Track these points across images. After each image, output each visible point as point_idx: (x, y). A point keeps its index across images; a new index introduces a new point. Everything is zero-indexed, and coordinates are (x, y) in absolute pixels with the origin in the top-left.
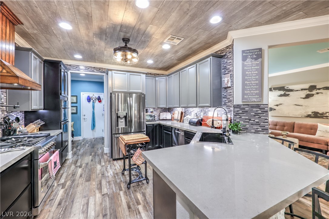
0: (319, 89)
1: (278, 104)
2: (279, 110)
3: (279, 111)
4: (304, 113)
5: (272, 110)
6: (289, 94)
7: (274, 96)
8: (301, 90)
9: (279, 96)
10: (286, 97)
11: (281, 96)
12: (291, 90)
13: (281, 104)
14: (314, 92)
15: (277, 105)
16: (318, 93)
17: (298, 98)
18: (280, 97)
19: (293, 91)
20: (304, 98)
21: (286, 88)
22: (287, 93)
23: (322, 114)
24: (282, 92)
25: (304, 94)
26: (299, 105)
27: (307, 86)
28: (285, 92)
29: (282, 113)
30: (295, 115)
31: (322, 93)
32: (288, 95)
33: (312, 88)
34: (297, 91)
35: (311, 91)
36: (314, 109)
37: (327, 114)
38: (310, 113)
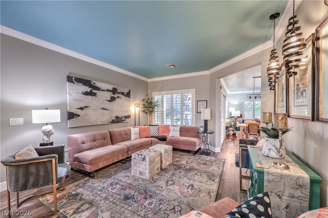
0: (119, 93)
1: (83, 106)
2: (85, 116)
3: (85, 117)
4: (110, 118)
5: (74, 117)
6: (96, 94)
7: (77, 93)
8: (107, 90)
9: (84, 94)
10: (93, 97)
11: (86, 94)
12: (98, 89)
13: (87, 107)
14: (116, 96)
15: (82, 109)
16: (118, 97)
17: (105, 100)
18: (85, 96)
19: (100, 90)
20: (109, 101)
21: (92, 84)
22: (94, 91)
23: (121, 118)
24: (88, 89)
25: (109, 95)
26: (106, 109)
27: (110, 87)
28: (91, 89)
29: (89, 121)
30: (102, 122)
31: (121, 98)
32: (95, 94)
33: (114, 91)
34: (104, 90)
35: (114, 94)
36: (116, 114)
37: (123, 119)
38: (114, 119)
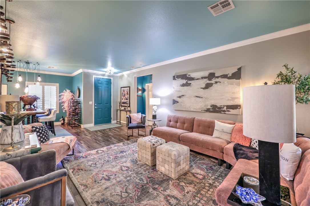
0: (218, 77)
1: (181, 95)
2: (182, 102)
3: (182, 104)
4: (204, 106)
5: (175, 103)
6: (191, 84)
7: (177, 86)
8: (201, 78)
9: (182, 86)
10: (188, 87)
11: (183, 85)
12: (192, 79)
13: (183, 96)
14: (213, 81)
15: (180, 97)
16: (216, 82)
17: (199, 88)
18: (182, 87)
19: (194, 80)
20: (203, 89)
21: (188, 76)
22: (189, 82)
23: (220, 108)
24: (184, 81)
25: (203, 83)
26: (200, 97)
27: (206, 74)
28: (187, 81)
29: (185, 106)
30: (195, 109)
31: (220, 82)
32: (189, 85)
33: (212, 76)
34: (198, 79)
35: (210, 80)
36: (213, 102)
37: (225, 108)
38: (209, 107)
